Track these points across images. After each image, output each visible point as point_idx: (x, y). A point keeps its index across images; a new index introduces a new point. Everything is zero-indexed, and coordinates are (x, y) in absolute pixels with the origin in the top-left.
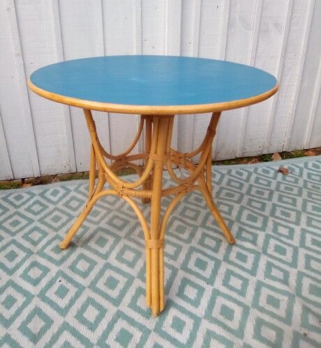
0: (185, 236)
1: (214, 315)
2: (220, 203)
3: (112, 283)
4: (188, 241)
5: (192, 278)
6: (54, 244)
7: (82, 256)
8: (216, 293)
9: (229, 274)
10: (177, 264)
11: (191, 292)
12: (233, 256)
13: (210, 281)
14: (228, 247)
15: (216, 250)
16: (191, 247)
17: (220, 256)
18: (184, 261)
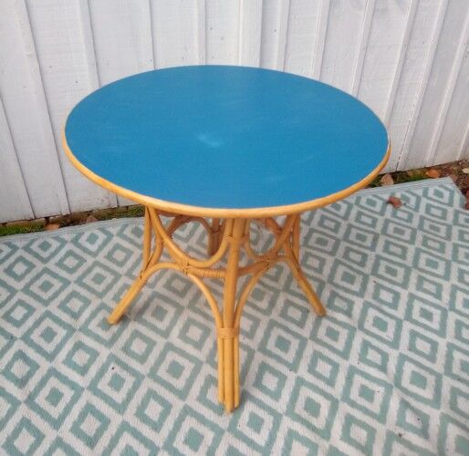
0: (264, 304)
1: (297, 411)
2: (307, 255)
3: (175, 370)
4: (267, 312)
5: (272, 362)
6: (100, 316)
7: (136, 334)
8: (300, 382)
9: (317, 356)
10: (254, 344)
11: (270, 382)
12: (322, 333)
13: (294, 367)
14: (316, 320)
15: (301, 324)
16: (271, 320)
17: (306, 332)
18: (262, 340)
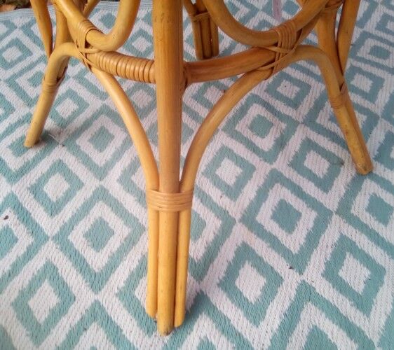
0: (266, 143)
2: (356, 70)
4: (269, 157)
5: (260, 247)
8: (306, 293)
9: (345, 247)
10: (235, 209)
11: (250, 283)
12: (360, 206)
13: (298, 262)
14: (354, 179)
15: (325, 184)
16: (273, 171)
17: (331, 200)
18: (252, 203)
